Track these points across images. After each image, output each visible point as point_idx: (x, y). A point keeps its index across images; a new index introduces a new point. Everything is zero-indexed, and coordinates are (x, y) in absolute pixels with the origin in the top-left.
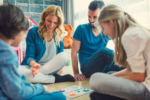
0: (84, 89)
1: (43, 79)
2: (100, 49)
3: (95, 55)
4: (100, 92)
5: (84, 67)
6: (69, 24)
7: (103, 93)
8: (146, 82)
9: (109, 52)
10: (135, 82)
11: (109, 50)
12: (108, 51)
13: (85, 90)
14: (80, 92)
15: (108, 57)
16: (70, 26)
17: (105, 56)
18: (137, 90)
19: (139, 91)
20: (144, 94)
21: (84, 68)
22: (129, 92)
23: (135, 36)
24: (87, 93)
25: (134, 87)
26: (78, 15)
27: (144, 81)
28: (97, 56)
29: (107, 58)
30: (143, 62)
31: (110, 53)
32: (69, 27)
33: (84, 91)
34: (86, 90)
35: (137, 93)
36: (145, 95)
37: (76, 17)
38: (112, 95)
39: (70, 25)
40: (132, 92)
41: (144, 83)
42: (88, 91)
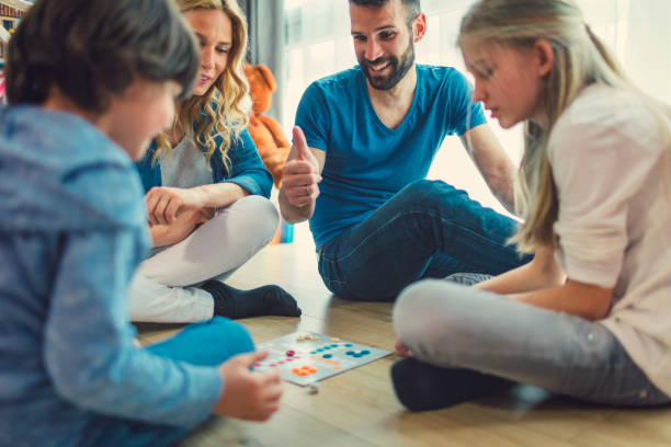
0: (348, 346)
1: (163, 304)
2: (407, 187)
3: (390, 211)
4: (441, 361)
5: (336, 259)
6: (257, 62)
7: (455, 363)
8: (618, 320)
9: (450, 201)
10: (578, 320)
11: (447, 191)
12: (444, 196)
13: (349, 349)
14: (333, 359)
15: (443, 220)
16: (260, 71)
17: (432, 214)
18: (587, 350)
19: (594, 356)
20: (608, 367)
21: (336, 264)
22: (556, 357)
23: (611, 131)
24: (364, 365)
25: (576, 338)
26: (298, 23)
27: (607, 315)
28: (399, 215)
29: (441, 225)
30: (621, 243)
31: (455, 202)
32: (258, 73)
33: (349, 353)
34: (358, 352)
35: (586, 362)
36: (612, 371)
37: (291, 30)
38: (485, 370)
39: (264, 66)
40: (568, 358)
41: (609, 323)
42: (364, 357)
